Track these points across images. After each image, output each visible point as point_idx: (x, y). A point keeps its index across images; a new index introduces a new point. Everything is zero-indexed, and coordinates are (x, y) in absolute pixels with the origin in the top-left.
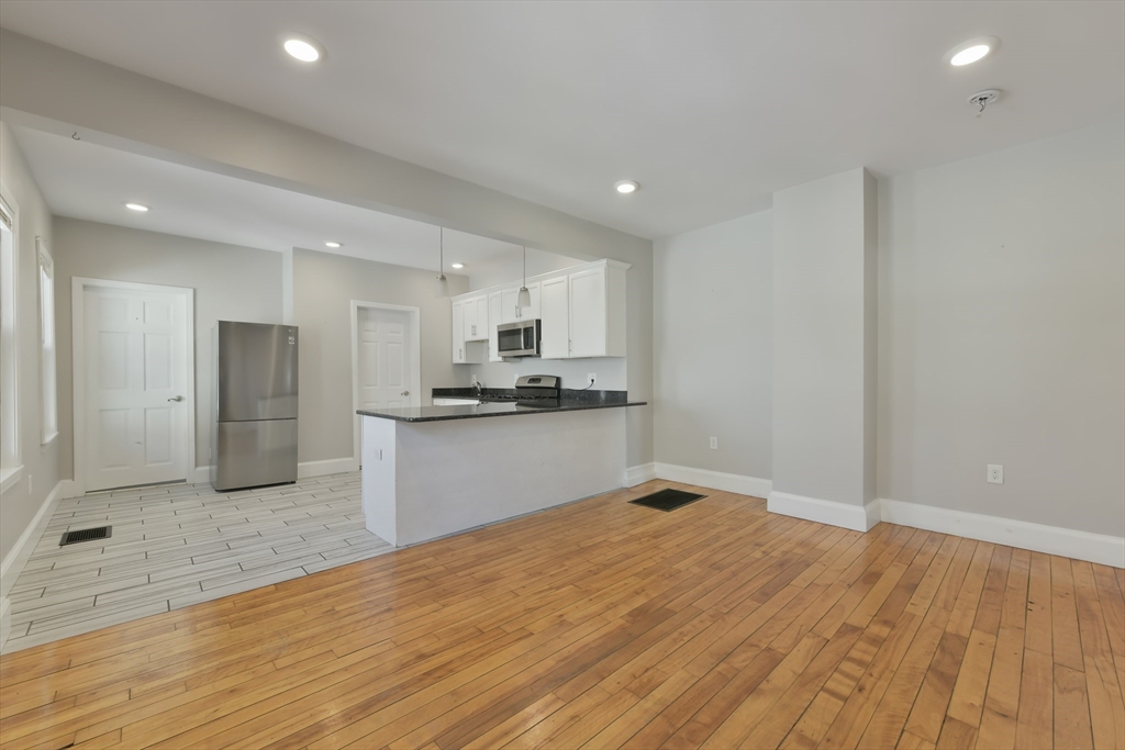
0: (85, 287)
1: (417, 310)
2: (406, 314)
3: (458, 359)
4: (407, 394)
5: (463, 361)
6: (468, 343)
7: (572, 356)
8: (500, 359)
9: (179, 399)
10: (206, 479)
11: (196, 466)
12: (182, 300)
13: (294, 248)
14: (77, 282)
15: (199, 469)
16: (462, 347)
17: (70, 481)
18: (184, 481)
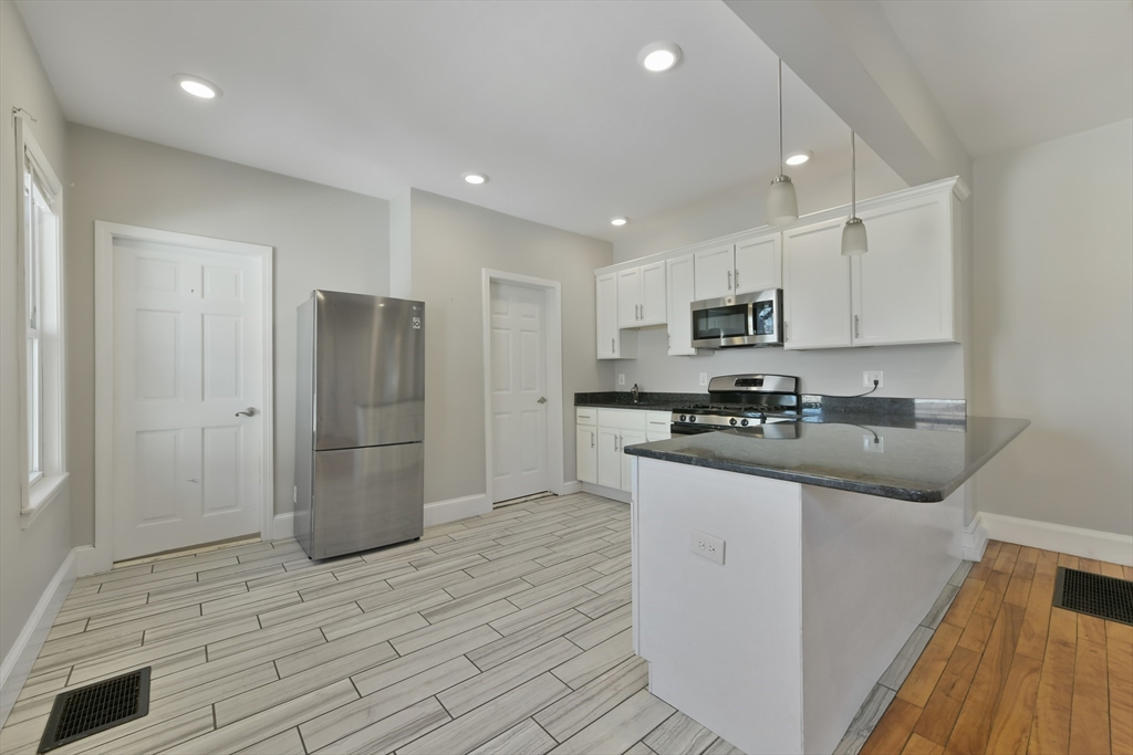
0: (116, 239)
1: (558, 286)
2: (541, 290)
3: (606, 352)
4: (543, 401)
5: (616, 355)
6: (623, 330)
7: (857, 342)
8: (692, 351)
9: (251, 413)
10: (288, 532)
11: (275, 513)
12: (257, 263)
13: (412, 189)
14: (104, 231)
15: (278, 517)
16: (616, 336)
17: (87, 549)
18: (257, 535)
